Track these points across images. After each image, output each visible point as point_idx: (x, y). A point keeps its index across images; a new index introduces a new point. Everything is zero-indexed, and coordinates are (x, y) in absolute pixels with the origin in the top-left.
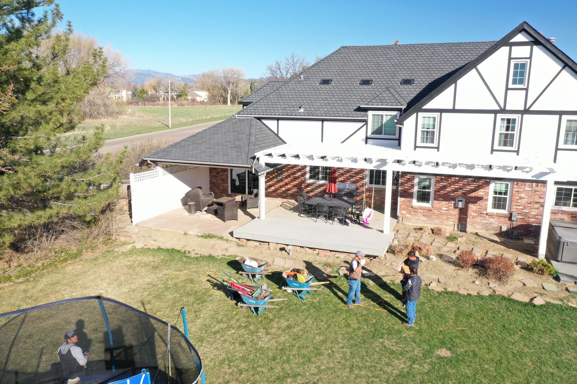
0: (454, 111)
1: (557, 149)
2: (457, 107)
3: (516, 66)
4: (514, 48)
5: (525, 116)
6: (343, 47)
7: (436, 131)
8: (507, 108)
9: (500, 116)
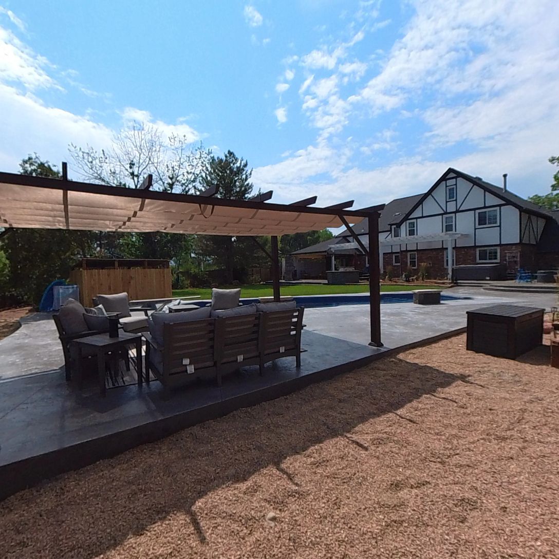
0: (423, 217)
1: (475, 229)
2: (424, 215)
3: (450, 189)
4: (448, 181)
5: (457, 214)
6: (394, 200)
7: (415, 228)
8: (448, 211)
9: (445, 216)
